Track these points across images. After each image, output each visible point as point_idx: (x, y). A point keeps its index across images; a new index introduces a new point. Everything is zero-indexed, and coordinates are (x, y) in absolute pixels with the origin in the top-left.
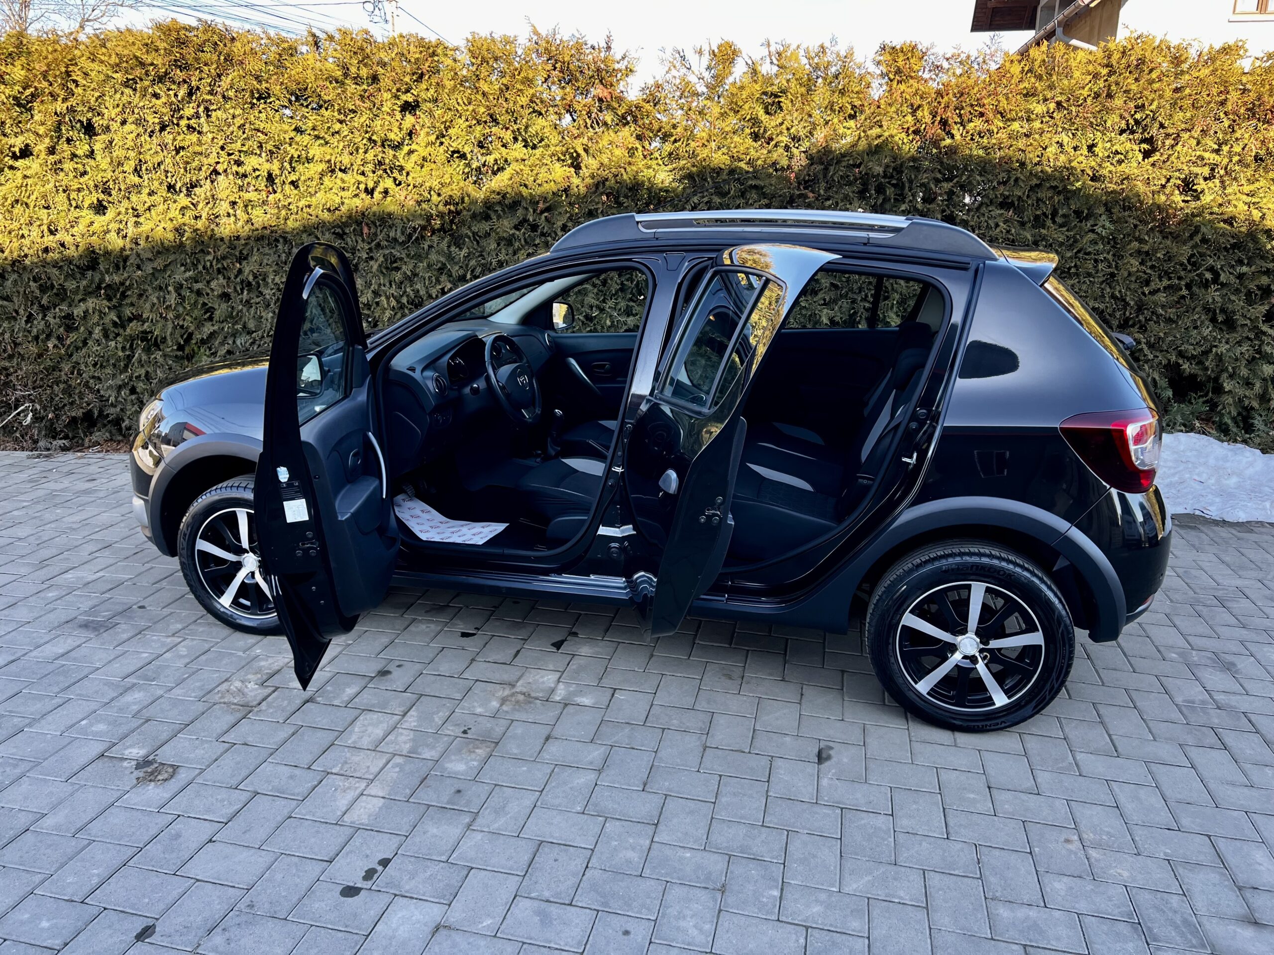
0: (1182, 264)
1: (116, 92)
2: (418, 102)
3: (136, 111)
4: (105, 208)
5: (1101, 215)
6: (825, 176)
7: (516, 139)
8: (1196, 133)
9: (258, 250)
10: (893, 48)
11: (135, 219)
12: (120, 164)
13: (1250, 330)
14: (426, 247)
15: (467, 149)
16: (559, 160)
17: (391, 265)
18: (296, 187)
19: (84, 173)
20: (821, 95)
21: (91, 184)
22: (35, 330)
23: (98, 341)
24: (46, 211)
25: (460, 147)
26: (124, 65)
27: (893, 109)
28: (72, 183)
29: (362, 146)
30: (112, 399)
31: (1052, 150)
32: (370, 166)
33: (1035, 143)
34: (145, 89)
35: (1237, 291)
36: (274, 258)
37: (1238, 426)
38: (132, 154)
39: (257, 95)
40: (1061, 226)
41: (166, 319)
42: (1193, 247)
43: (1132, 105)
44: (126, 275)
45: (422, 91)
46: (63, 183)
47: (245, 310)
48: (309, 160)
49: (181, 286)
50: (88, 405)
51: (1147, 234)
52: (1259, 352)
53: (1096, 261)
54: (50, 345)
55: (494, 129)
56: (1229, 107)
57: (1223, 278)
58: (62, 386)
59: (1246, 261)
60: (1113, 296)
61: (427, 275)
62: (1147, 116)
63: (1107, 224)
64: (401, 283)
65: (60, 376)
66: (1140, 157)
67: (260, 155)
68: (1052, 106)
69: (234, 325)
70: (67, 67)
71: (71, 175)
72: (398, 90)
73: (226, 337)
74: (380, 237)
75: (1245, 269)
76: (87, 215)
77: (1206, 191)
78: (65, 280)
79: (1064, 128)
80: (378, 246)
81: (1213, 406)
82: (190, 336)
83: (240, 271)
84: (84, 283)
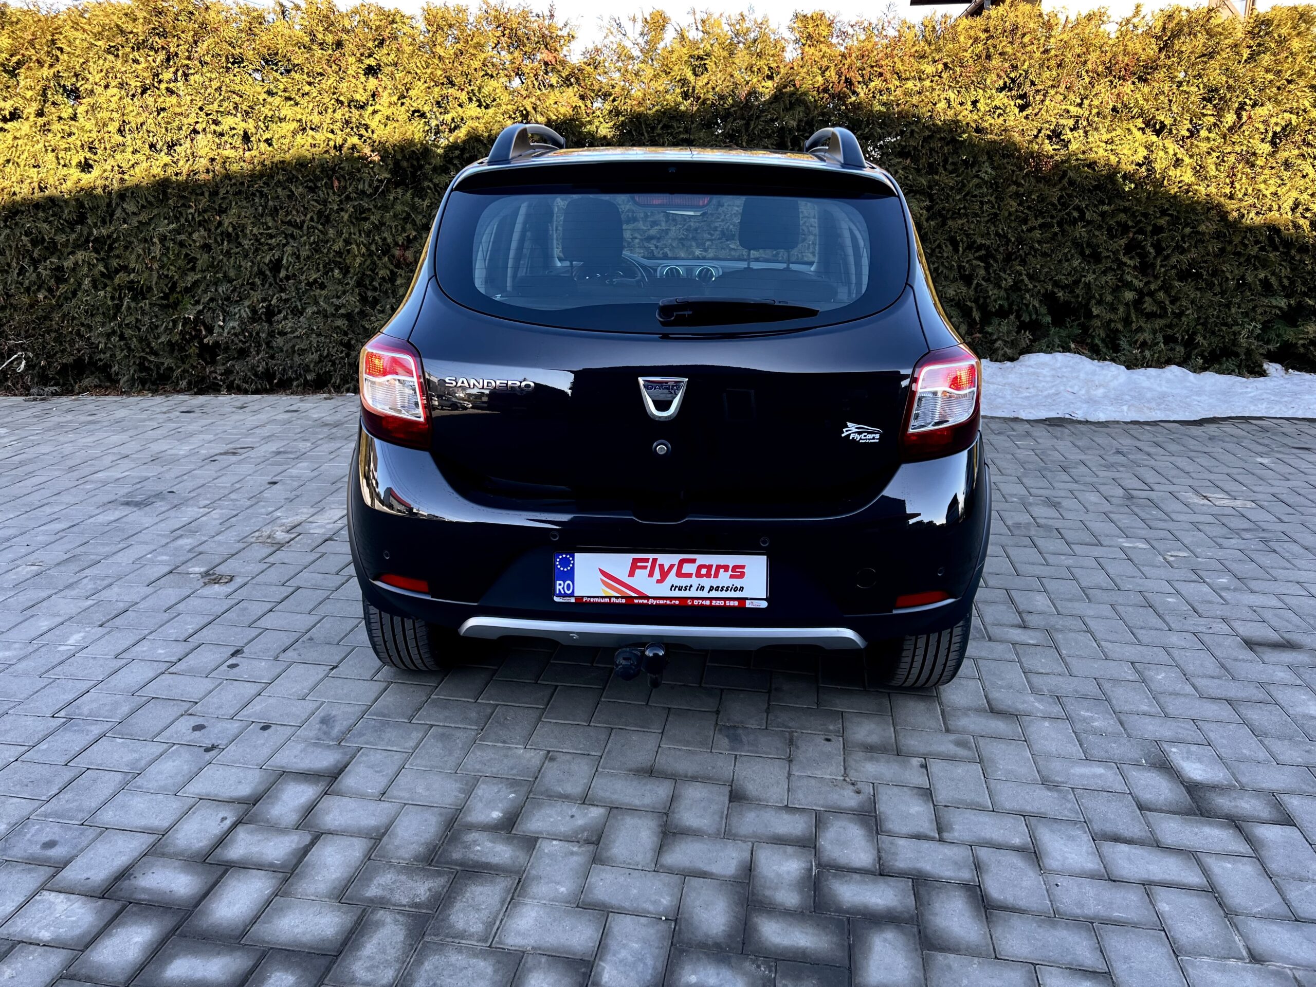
0: (1053, 205)
1: (99, 58)
2: (380, 65)
3: (119, 75)
4: (91, 167)
5: (984, 163)
6: (747, 130)
7: (470, 99)
8: (1062, 89)
9: (236, 203)
10: (805, 16)
11: (121, 176)
12: (105, 125)
13: (1113, 262)
14: (391, 198)
15: (426, 108)
16: (510, 117)
17: (360, 216)
18: (270, 145)
19: (70, 135)
20: (742, 57)
21: (79, 144)
22: (27, 282)
23: (87, 291)
24: (36, 170)
25: (420, 106)
26: (106, 33)
27: (805, 70)
28: (60, 143)
29: (330, 106)
30: (101, 346)
31: (942, 105)
32: (339, 124)
33: (926, 100)
34: (127, 55)
35: (1100, 228)
36: (251, 210)
37: (1107, 347)
38: (115, 115)
39: (231, 60)
40: (951, 173)
41: (151, 269)
42: (1061, 190)
43: (1007, 65)
44: (113, 228)
45: (383, 56)
46: (52, 143)
47: (225, 260)
48: (281, 120)
49: (165, 237)
50: (79, 351)
51: (1023, 178)
52: (1121, 280)
53: (982, 203)
54: (41, 296)
55: (450, 91)
56: (1090, 66)
57: (1088, 216)
58: (53, 335)
59: (1107, 201)
60: (997, 234)
61: (393, 224)
62: (1021, 75)
63: (990, 170)
64: (370, 232)
65: (51, 325)
66: (1017, 110)
67: (235, 115)
68: (940, 67)
69: (215, 273)
70: (53, 35)
71: (59, 135)
72: (362, 55)
73: (208, 285)
74: (350, 190)
75: (1106, 208)
76: (75, 173)
77: (1072, 140)
78: (55, 235)
79: (950, 86)
80: (348, 198)
81: (1085, 328)
82: (175, 284)
83: (220, 224)
84: (74, 236)
